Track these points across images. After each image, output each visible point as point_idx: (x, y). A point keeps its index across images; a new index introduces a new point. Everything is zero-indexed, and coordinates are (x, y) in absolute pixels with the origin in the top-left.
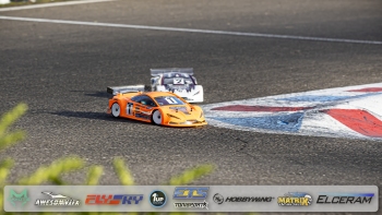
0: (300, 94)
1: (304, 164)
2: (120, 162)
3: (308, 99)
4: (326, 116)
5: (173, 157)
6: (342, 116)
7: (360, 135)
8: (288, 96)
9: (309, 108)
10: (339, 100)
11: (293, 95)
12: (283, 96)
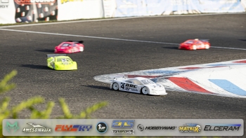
0: (156, 70)
1: (156, 104)
2: (62, 100)
3: (159, 72)
4: (168, 81)
5: (92, 99)
6: (176, 81)
7: (184, 90)
8: (150, 71)
9: (160, 76)
10: (175, 73)
11: (152, 70)
12: (148, 71)
